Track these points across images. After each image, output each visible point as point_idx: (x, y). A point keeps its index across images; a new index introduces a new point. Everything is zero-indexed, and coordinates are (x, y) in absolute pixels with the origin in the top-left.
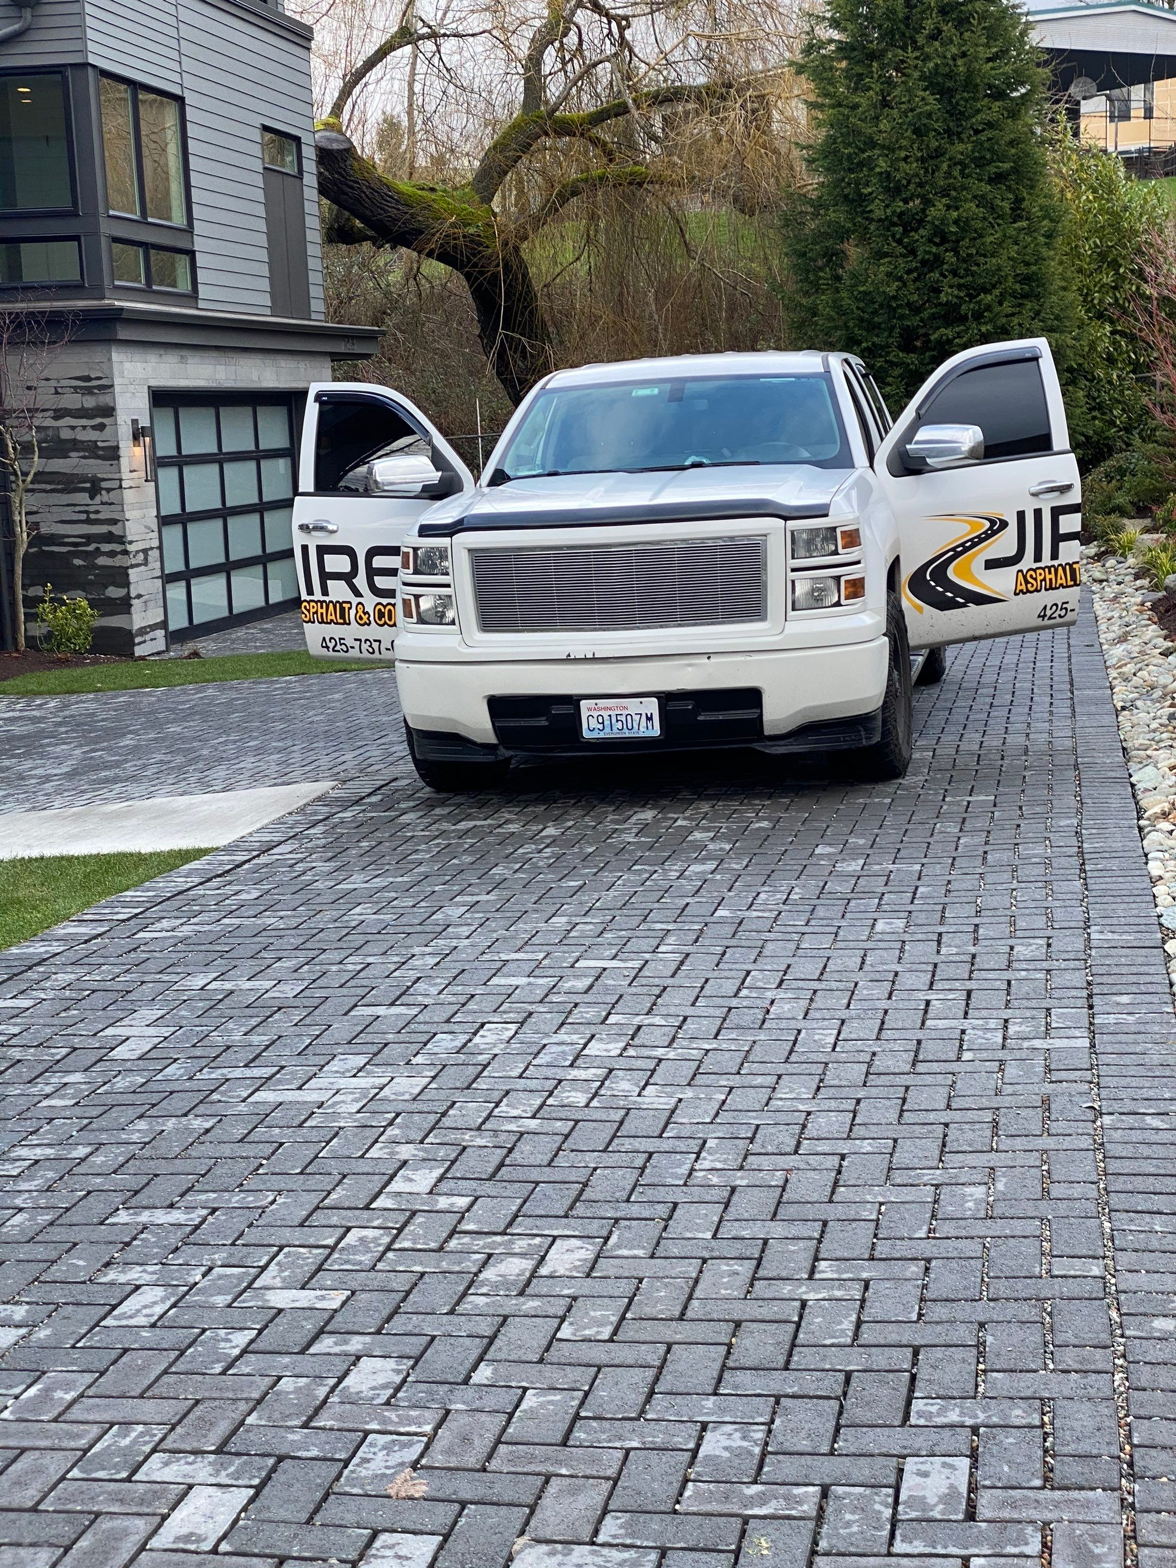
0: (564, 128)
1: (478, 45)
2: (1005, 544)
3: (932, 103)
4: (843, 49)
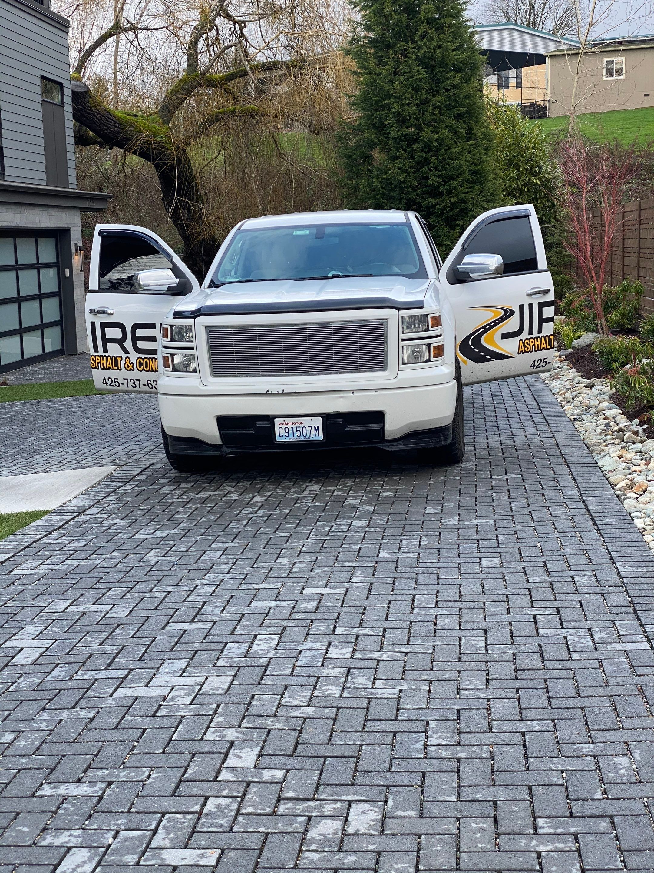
0: (210, 83)
2: (512, 325)
3: (423, 74)
4: (372, 42)
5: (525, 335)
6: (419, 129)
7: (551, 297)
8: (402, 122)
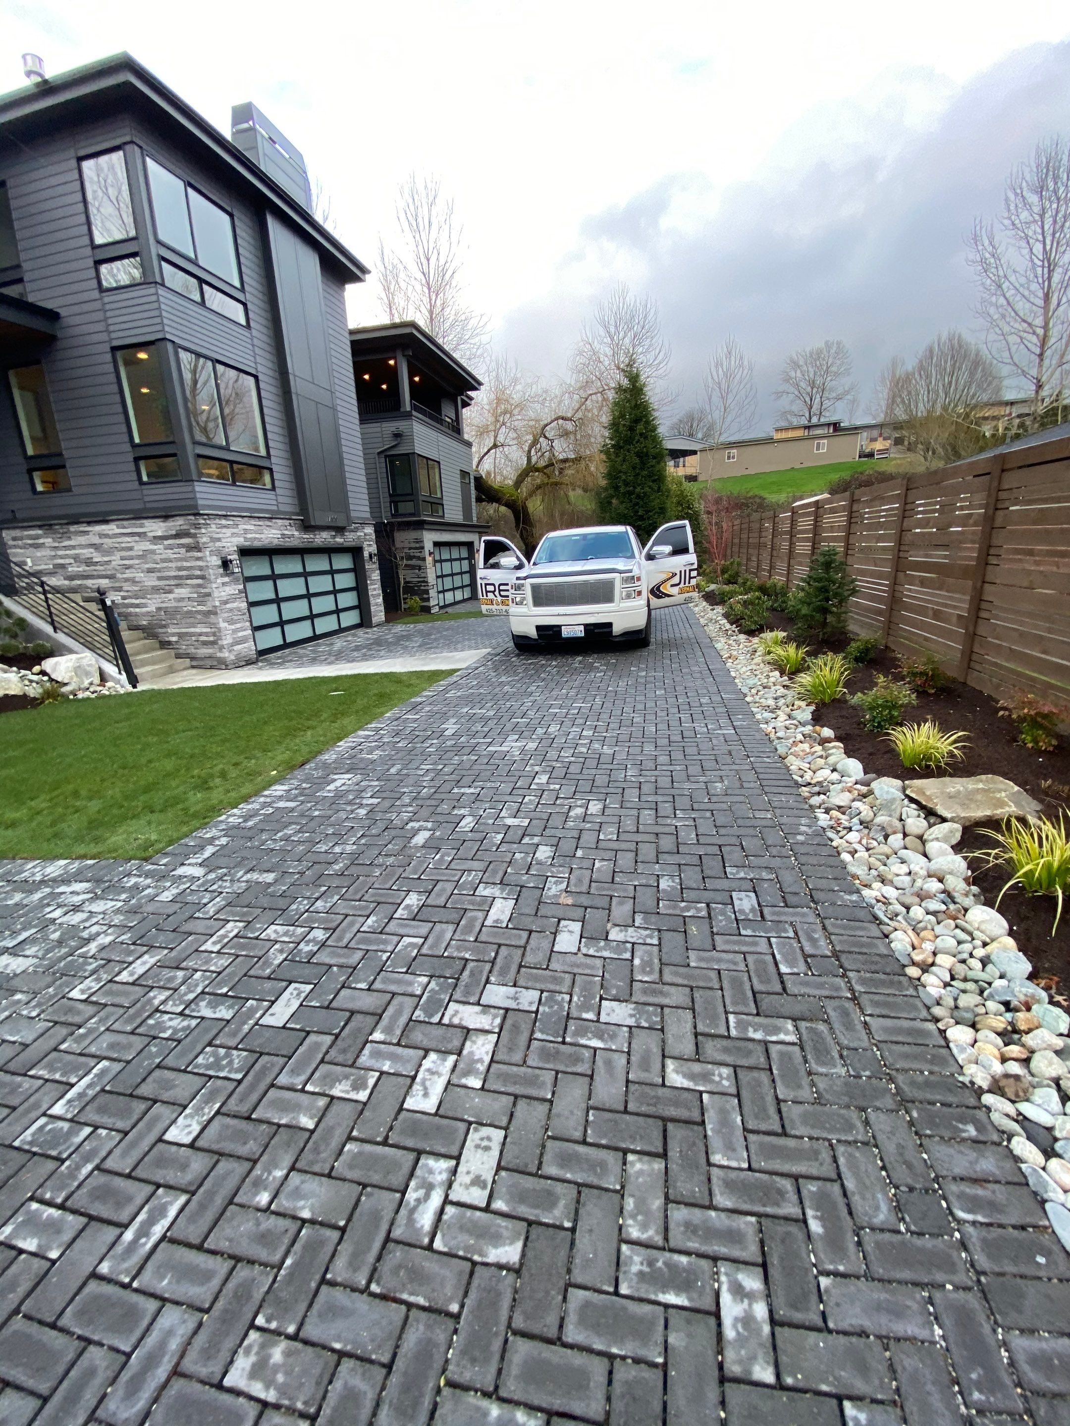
0: (537, 470)
1: (514, 448)
2: (676, 580)
3: (637, 460)
4: (613, 446)
5: (682, 585)
6: (635, 487)
7: (695, 566)
8: (626, 484)
